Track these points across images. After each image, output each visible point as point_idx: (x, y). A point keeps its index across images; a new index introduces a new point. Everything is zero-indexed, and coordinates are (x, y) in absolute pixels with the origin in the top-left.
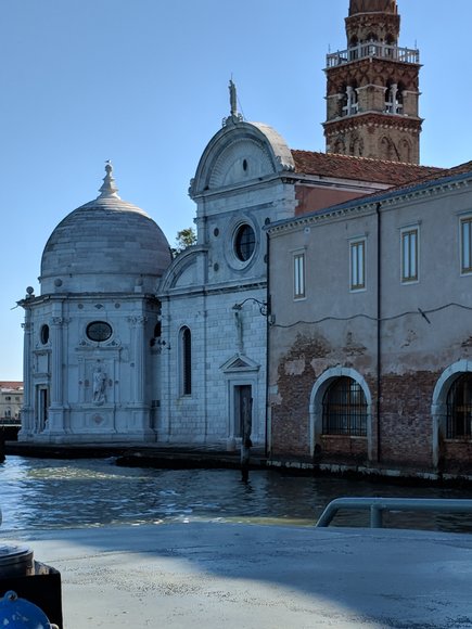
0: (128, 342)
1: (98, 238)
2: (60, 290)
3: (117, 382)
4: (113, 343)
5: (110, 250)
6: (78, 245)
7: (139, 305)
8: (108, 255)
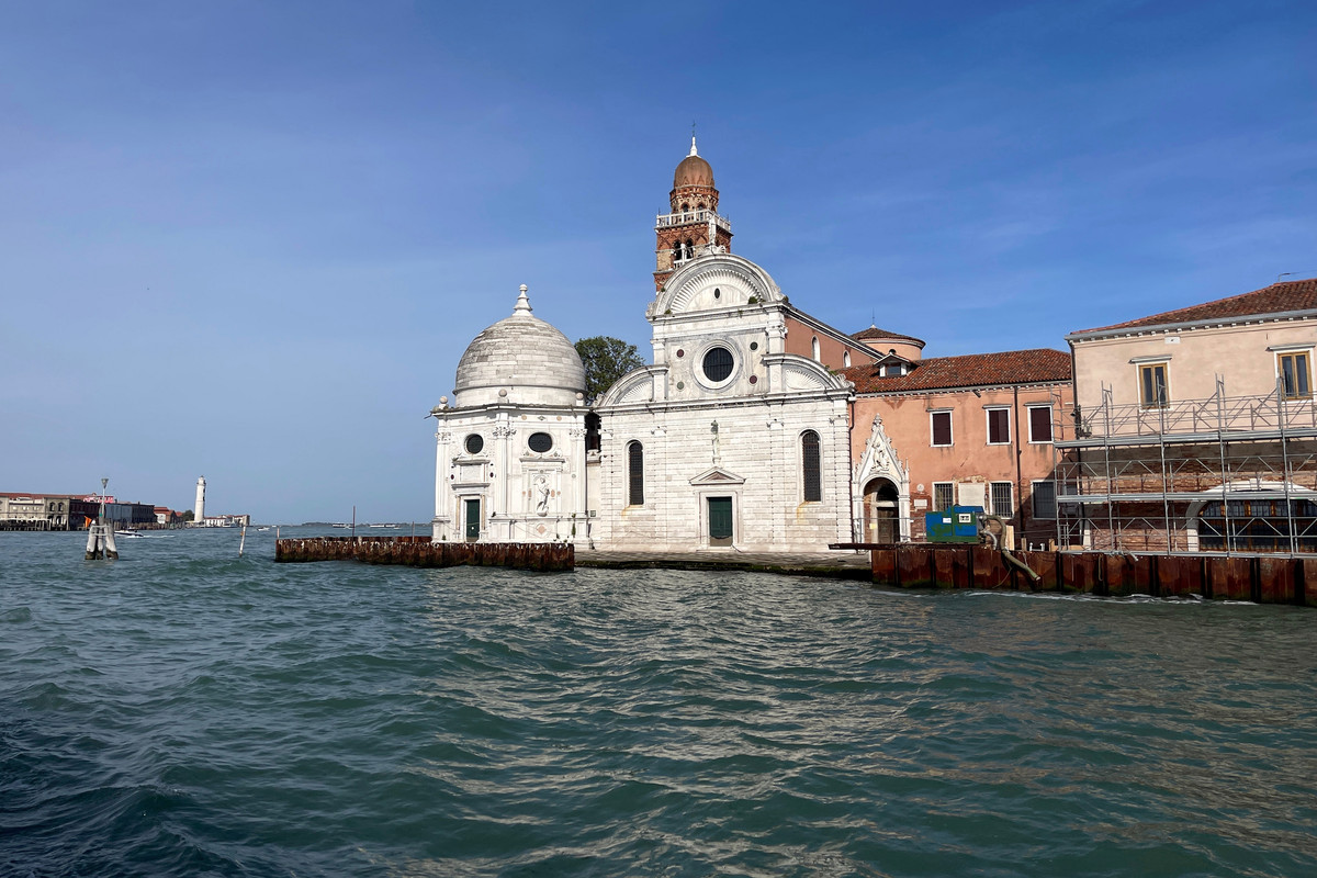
0: (569, 454)
1: (539, 352)
2: (504, 400)
3: (559, 493)
4: (556, 454)
5: (551, 364)
6: (519, 357)
7: (581, 419)
8: (549, 369)
